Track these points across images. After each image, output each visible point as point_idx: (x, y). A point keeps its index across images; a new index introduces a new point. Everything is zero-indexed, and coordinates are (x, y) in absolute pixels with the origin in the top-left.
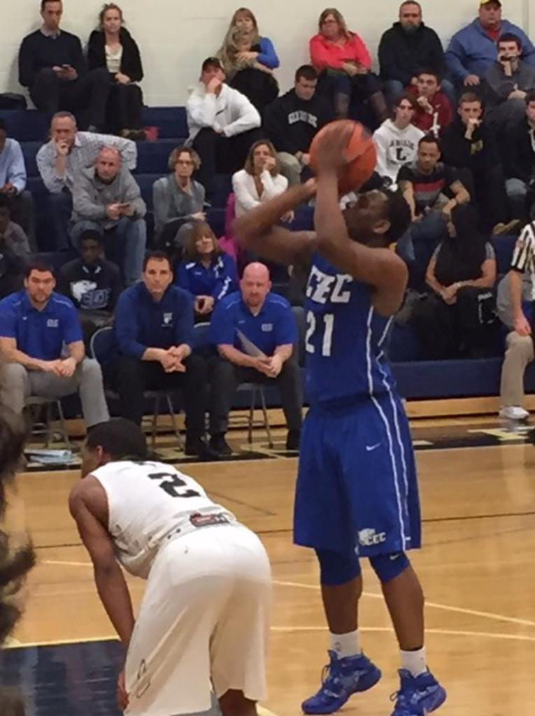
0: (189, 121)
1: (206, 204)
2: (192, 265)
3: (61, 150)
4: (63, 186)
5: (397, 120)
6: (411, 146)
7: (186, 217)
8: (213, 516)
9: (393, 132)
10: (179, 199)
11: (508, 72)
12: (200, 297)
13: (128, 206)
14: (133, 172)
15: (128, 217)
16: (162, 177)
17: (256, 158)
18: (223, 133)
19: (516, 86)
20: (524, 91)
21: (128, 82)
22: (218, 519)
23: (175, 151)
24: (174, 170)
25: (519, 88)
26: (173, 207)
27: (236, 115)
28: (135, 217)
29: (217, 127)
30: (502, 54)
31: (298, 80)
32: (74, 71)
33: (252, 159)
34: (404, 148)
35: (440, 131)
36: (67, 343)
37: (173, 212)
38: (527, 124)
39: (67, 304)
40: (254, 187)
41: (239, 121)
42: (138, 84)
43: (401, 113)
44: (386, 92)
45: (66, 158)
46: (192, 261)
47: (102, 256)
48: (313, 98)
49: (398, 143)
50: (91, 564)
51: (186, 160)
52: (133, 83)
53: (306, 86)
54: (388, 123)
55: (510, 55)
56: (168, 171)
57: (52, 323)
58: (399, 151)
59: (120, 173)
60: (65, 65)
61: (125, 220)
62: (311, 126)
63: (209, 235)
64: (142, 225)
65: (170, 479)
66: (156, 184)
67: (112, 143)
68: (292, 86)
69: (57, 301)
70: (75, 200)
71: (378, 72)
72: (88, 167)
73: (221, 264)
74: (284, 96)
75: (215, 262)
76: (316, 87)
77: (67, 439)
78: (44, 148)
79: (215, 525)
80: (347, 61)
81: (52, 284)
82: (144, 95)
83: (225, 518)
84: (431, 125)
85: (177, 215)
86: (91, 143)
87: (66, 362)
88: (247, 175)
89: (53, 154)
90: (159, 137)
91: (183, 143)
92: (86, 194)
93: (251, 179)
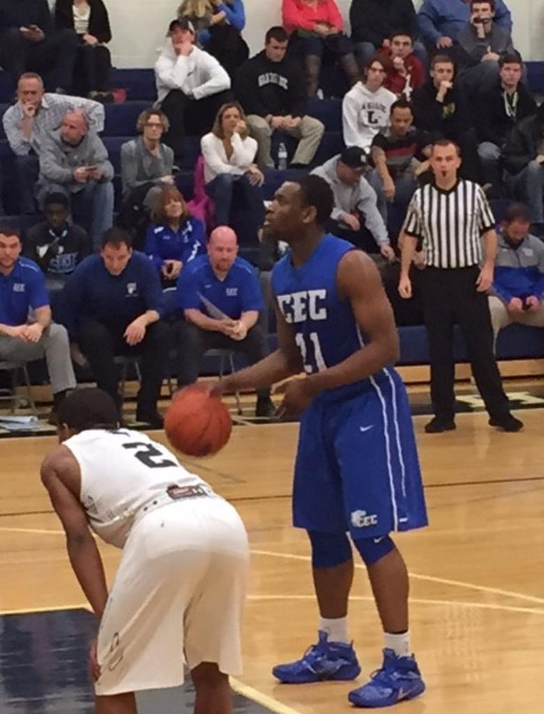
0: (158, 84)
1: (175, 167)
2: (160, 229)
3: (27, 112)
4: (29, 148)
5: (368, 83)
6: (383, 108)
7: (155, 181)
8: (190, 488)
9: (365, 94)
10: (147, 162)
11: (481, 35)
12: (168, 262)
13: (95, 169)
14: (101, 134)
15: (96, 180)
16: (130, 140)
17: (226, 122)
18: (192, 95)
19: (489, 49)
20: (498, 53)
21: (96, 44)
22: (195, 491)
23: (144, 113)
24: (142, 133)
25: (492, 51)
26: (141, 169)
27: (205, 77)
28: (103, 180)
29: (186, 90)
30: (475, 15)
31: (268, 41)
32: (41, 31)
33: (221, 121)
34: (376, 111)
35: (412, 94)
36: (34, 308)
37: (141, 175)
38: (500, 87)
39: (33, 268)
40: (223, 151)
41: (208, 84)
42: (106, 45)
43: (372, 75)
44: (358, 54)
45: (32, 120)
46: (161, 225)
47: (69, 220)
48: (283, 60)
49: (369, 106)
50: (64, 533)
51: (155, 123)
52: (101, 45)
53: (276, 48)
54: (359, 85)
55: (483, 17)
56: (136, 133)
57: (19, 288)
58: (370, 114)
59: (87, 136)
60: (33, 26)
61: (92, 183)
62: (282, 88)
63: (177, 198)
64: (109, 188)
65: (144, 449)
66: (124, 146)
67: (80, 105)
68: (263, 47)
69: (22, 265)
70: (42, 163)
71: (349, 34)
72: (55, 129)
73: (190, 228)
74: (254, 58)
75: (184, 226)
76: (288, 48)
77: (33, 405)
78: (11, 109)
79: (192, 497)
80: (318, 22)
81: (18, 249)
82: (113, 56)
83: (202, 490)
84: (404, 87)
85: (147, 178)
86: (57, 105)
87: (33, 327)
88: (216, 138)
89: (20, 115)
90: (128, 99)
91: (151, 106)
92: (52, 156)
93: (220, 142)
